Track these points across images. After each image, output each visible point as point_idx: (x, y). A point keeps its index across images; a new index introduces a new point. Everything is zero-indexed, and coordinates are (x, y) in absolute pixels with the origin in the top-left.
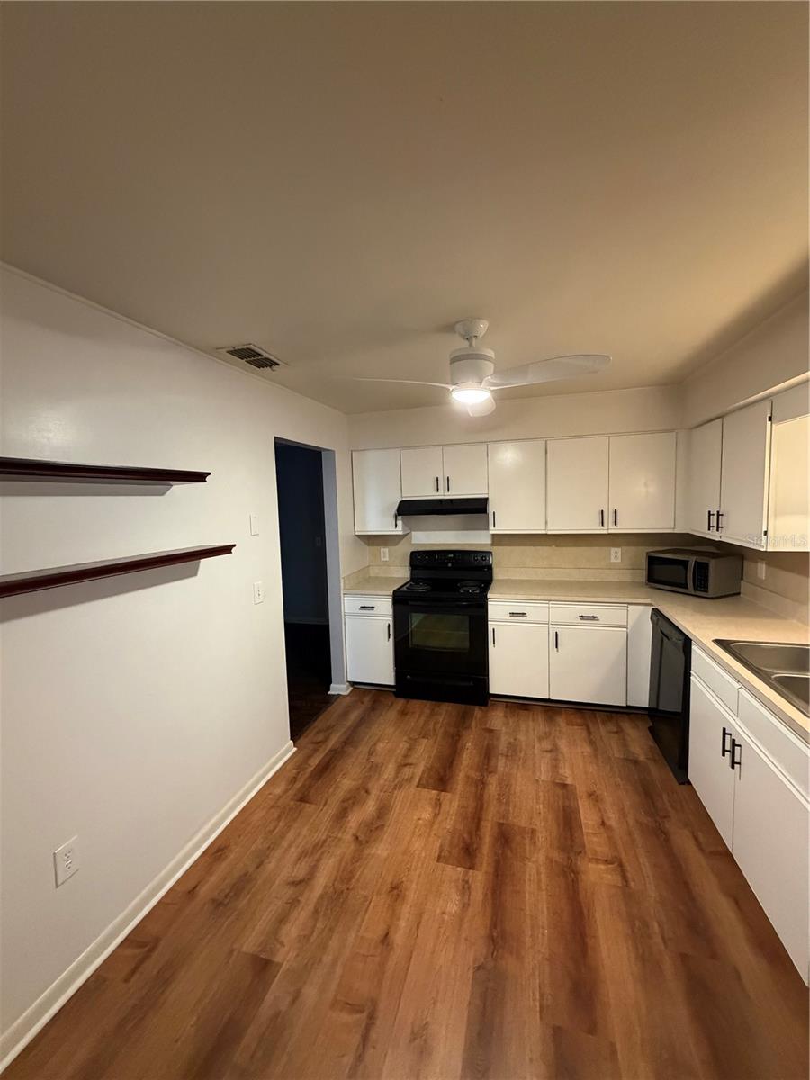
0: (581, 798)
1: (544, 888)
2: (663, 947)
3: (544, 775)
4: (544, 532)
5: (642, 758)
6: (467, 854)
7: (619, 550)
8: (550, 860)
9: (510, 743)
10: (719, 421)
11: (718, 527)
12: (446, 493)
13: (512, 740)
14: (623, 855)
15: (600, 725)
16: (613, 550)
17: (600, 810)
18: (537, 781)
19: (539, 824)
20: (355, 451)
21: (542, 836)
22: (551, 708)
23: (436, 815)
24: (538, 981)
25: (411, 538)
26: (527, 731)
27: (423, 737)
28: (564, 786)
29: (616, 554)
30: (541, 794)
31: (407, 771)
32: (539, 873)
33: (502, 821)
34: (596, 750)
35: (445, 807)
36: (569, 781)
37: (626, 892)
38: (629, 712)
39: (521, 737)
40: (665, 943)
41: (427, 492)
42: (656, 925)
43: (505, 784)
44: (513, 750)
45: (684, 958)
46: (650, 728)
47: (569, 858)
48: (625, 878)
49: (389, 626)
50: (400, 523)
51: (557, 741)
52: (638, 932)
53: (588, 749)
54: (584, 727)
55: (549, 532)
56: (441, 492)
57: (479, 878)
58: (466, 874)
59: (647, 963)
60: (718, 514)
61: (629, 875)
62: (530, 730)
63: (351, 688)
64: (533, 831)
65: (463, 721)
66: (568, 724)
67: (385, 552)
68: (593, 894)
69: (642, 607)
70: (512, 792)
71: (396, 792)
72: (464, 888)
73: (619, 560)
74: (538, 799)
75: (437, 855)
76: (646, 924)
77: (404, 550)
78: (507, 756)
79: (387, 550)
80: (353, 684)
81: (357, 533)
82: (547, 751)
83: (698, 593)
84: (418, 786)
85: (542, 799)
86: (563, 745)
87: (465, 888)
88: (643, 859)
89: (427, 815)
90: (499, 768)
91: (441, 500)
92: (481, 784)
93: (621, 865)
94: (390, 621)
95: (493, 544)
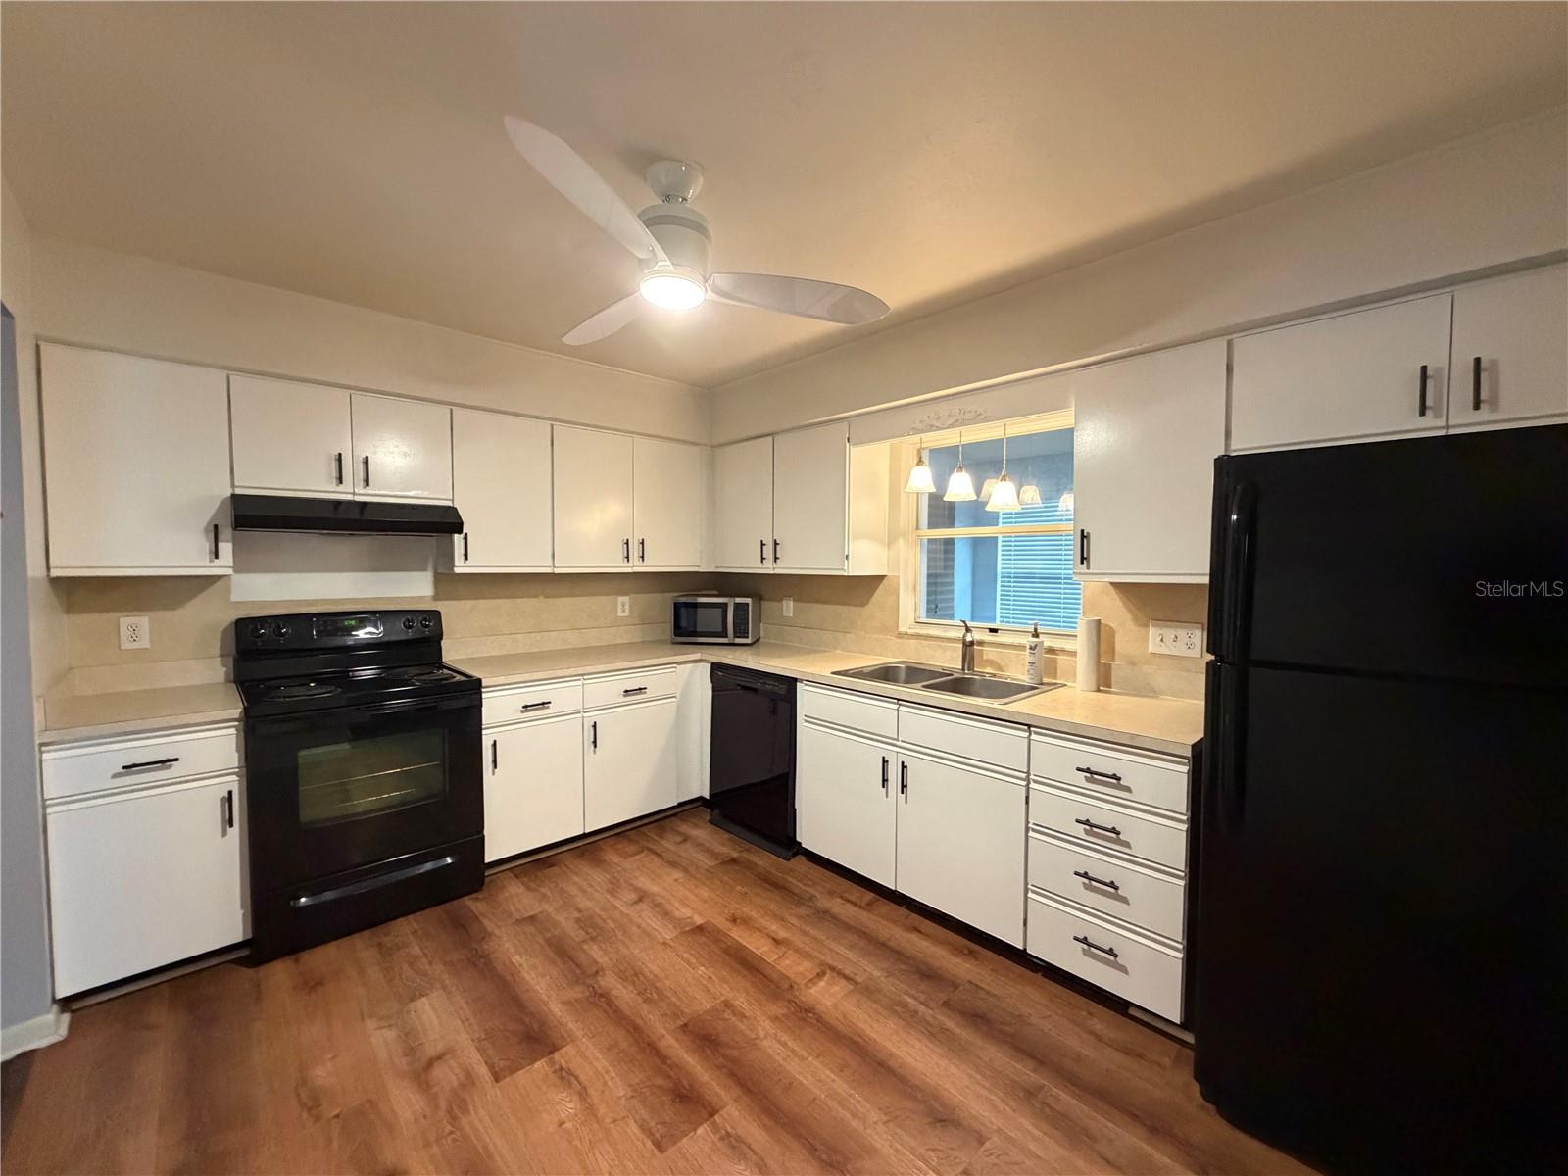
0: (730, 930)
1: (805, 1054)
2: (930, 1012)
3: (668, 934)
4: (549, 571)
5: (735, 854)
6: (690, 1102)
7: (626, 599)
8: (776, 1019)
9: (578, 921)
10: (770, 438)
11: (776, 558)
12: (362, 488)
13: (577, 915)
14: (823, 958)
15: (662, 842)
16: (621, 599)
17: (760, 931)
18: (665, 943)
19: (725, 991)
20: (46, 341)
21: (741, 1001)
22: (586, 846)
23: (583, 1094)
25: (228, 590)
26: (584, 891)
27: (412, 999)
28: (699, 929)
29: (623, 605)
30: (686, 955)
31: (445, 1076)
32: (784, 1044)
33: (680, 1023)
34: (686, 870)
35: (584, 1073)
36: (699, 921)
37: (867, 991)
38: (687, 809)
39: (584, 903)
40: (926, 1006)
41: (314, 483)
42: (906, 997)
43: (631, 974)
44: (593, 928)
45: (946, 1004)
46: (710, 822)
47: (789, 1001)
48: (847, 978)
49: (230, 793)
50: (226, 548)
51: (635, 883)
52: (909, 1018)
53: (678, 875)
54: (646, 852)
55: (557, 571)
56: (347, 486)
57: (735, 1114)
58: (716, 1128)
59: (936, 1035)
60: (776, 544)
61: (847, 972)
62: (586, 887)
63: (66, 1018)
64: (727, 1004)
65: (465, 932)
66: (626, 858)
67: (136, 629)
68: (845, 1017)
69: (690, 666)
70: (652, 977)
71: (464, 1121)
72: (733, 1147)
73: (627, 614)
74: (689, 964)
75: (649, 1144)
76: (905, 1005)
77: (212, 617)
78: (593, 939)
79: (143, 622)
80: (67, 1003)
81: (54, 573)
82: (636, 902)
83: (737, 641)
84: (497, 1078)
85: (693, 961)
86: (644, 882)
87: (735, 1145)
88: (841, 949)
89: (568, 1106)
90: (600, 961)
91: (338, 503)
92: (601, 1001)
93: (833, 969)
94: (233, 783)
95: (436, 597)
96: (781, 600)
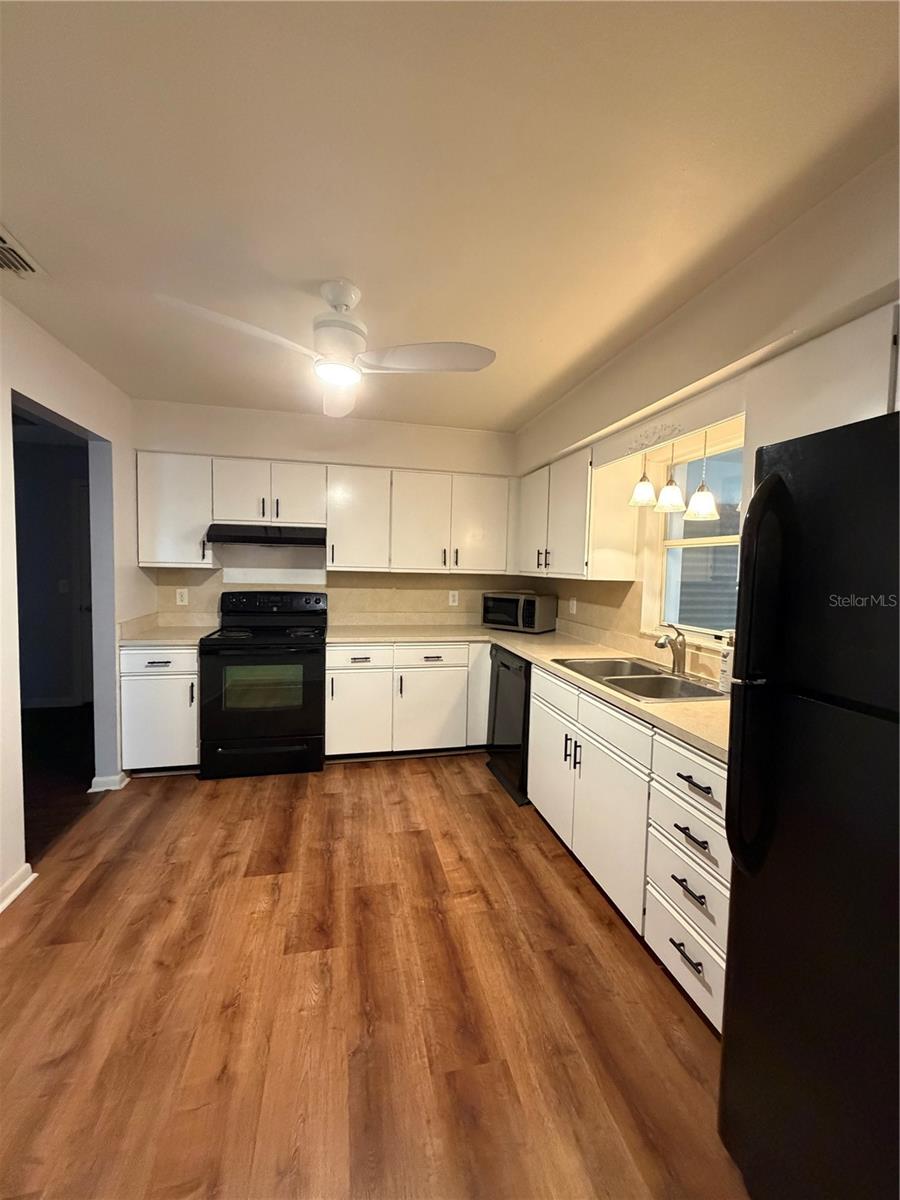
0: (437, 840)
1: (413, 939)
2: (530, 952)
3: (396, 826)
4: (387, 570)
5: (485, 791)
6: (322, 932)
7: (456, 593)
8: (415, 908)
9: (355, 804)
10: (547, 468)
11: (546, 564)
12: (274, 519)
13: (356, 800)
14: (483, 881)
15: (444, 769)
16: (451, 592)
17: (456, 846)
18: (390, 835)
19: (399, 877)
20: (141, 451)
21: (402, 889)
22: (393, 760)
23: (275, 903)
24: (422, 1036)
25: (222, 576)
26: (371, 787)
27: (245, 819)
28: (418, 833)
29: (454, 597)
30: (396, 846)
31: (227, 863)
32: (406, 926)
33: (357, 886)
34: (443, 792)
35: (286, 889)
36: (422, 827)
37: (494, 915)
38: (469, 751)
39: (367, 795)
40: (532, 947)
41: (248, 516)
42: (521, 934)
43: (356, 847)
44: (359, 810)
45: (549, 953)
46: (488, 764)
47: (434, 901)
48: (488, 902)
49: (192, 685)
50: (209, 553)
51: (404, 790)
52: (508, 945)
53: (436, 793)
54: (429, 774)
55: (392, 571)
56: (267, 517)
57: (340, 956)
58: (323, 955)
59: (521, 973)
60: (547, 553)
61: (492, 898)
62: (375, 787)
63: (128, 780)
64: (394, 886)
65: (296, 792)
66: (412, 774)
67: (183, 595)
68: (462, 928)
69: (481, 645)
70: (365, 852)
71: (215, 891)
72: (322, 972)
73: (456, 604)
74: (393, 852)
75: (282, 947)
76: (514, 939)
77: (212, 591)
78: (353, 818)
79: (185, 591)
80: (131, 773)
81: (141, 565)
82: (395, 804)
83: (527, 630)
84: (245, 875)
85: (397, 851)
86: (411, 795)
87: (325, 971)
88: (501, 879)
89: (263, 904)
90: (346, 832)
91: (265, 528)
92: (328, 854)
93: (483, 891)
94: (195, 679)
95: (327, 586)
96: (568, 600)
